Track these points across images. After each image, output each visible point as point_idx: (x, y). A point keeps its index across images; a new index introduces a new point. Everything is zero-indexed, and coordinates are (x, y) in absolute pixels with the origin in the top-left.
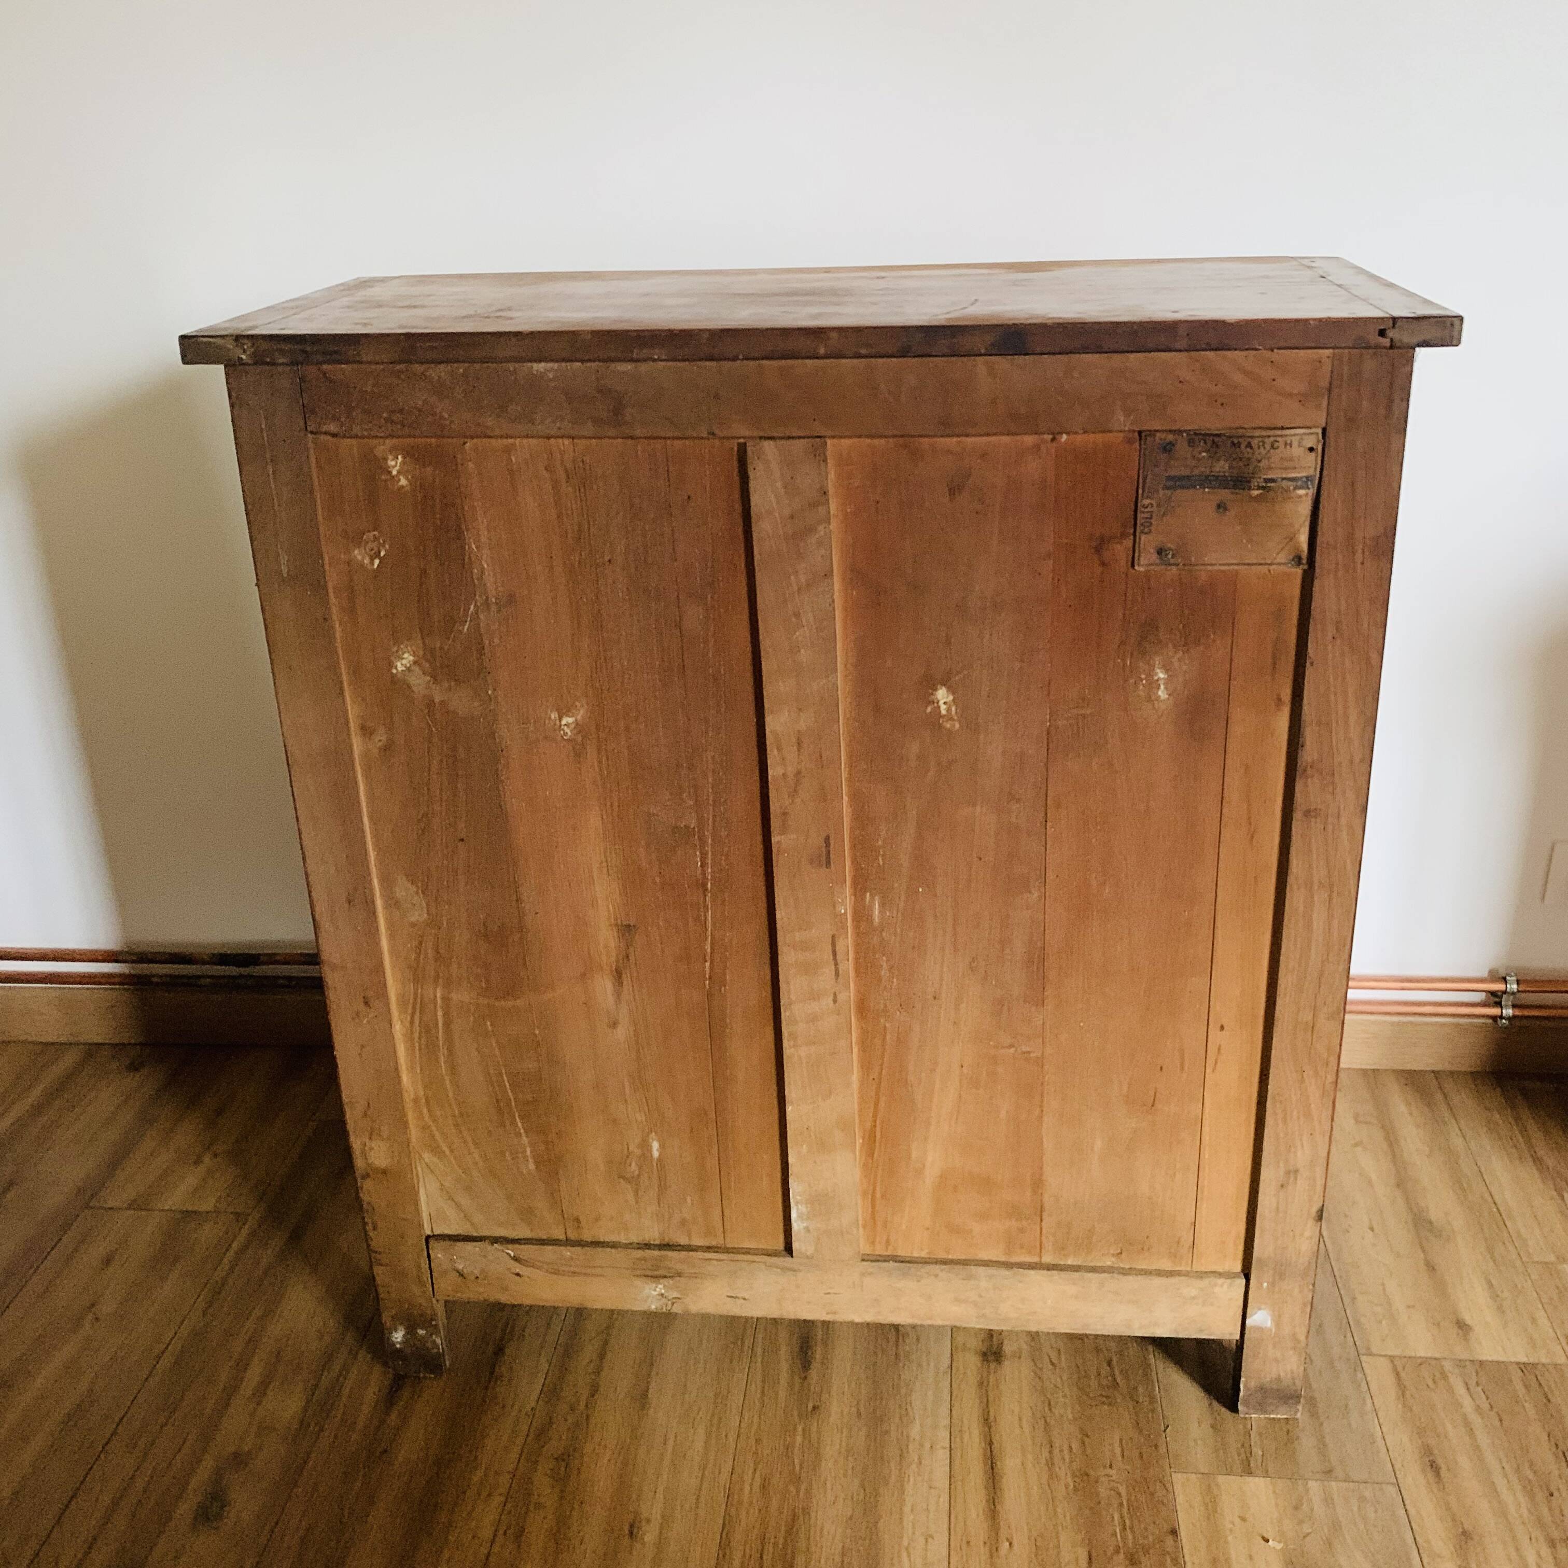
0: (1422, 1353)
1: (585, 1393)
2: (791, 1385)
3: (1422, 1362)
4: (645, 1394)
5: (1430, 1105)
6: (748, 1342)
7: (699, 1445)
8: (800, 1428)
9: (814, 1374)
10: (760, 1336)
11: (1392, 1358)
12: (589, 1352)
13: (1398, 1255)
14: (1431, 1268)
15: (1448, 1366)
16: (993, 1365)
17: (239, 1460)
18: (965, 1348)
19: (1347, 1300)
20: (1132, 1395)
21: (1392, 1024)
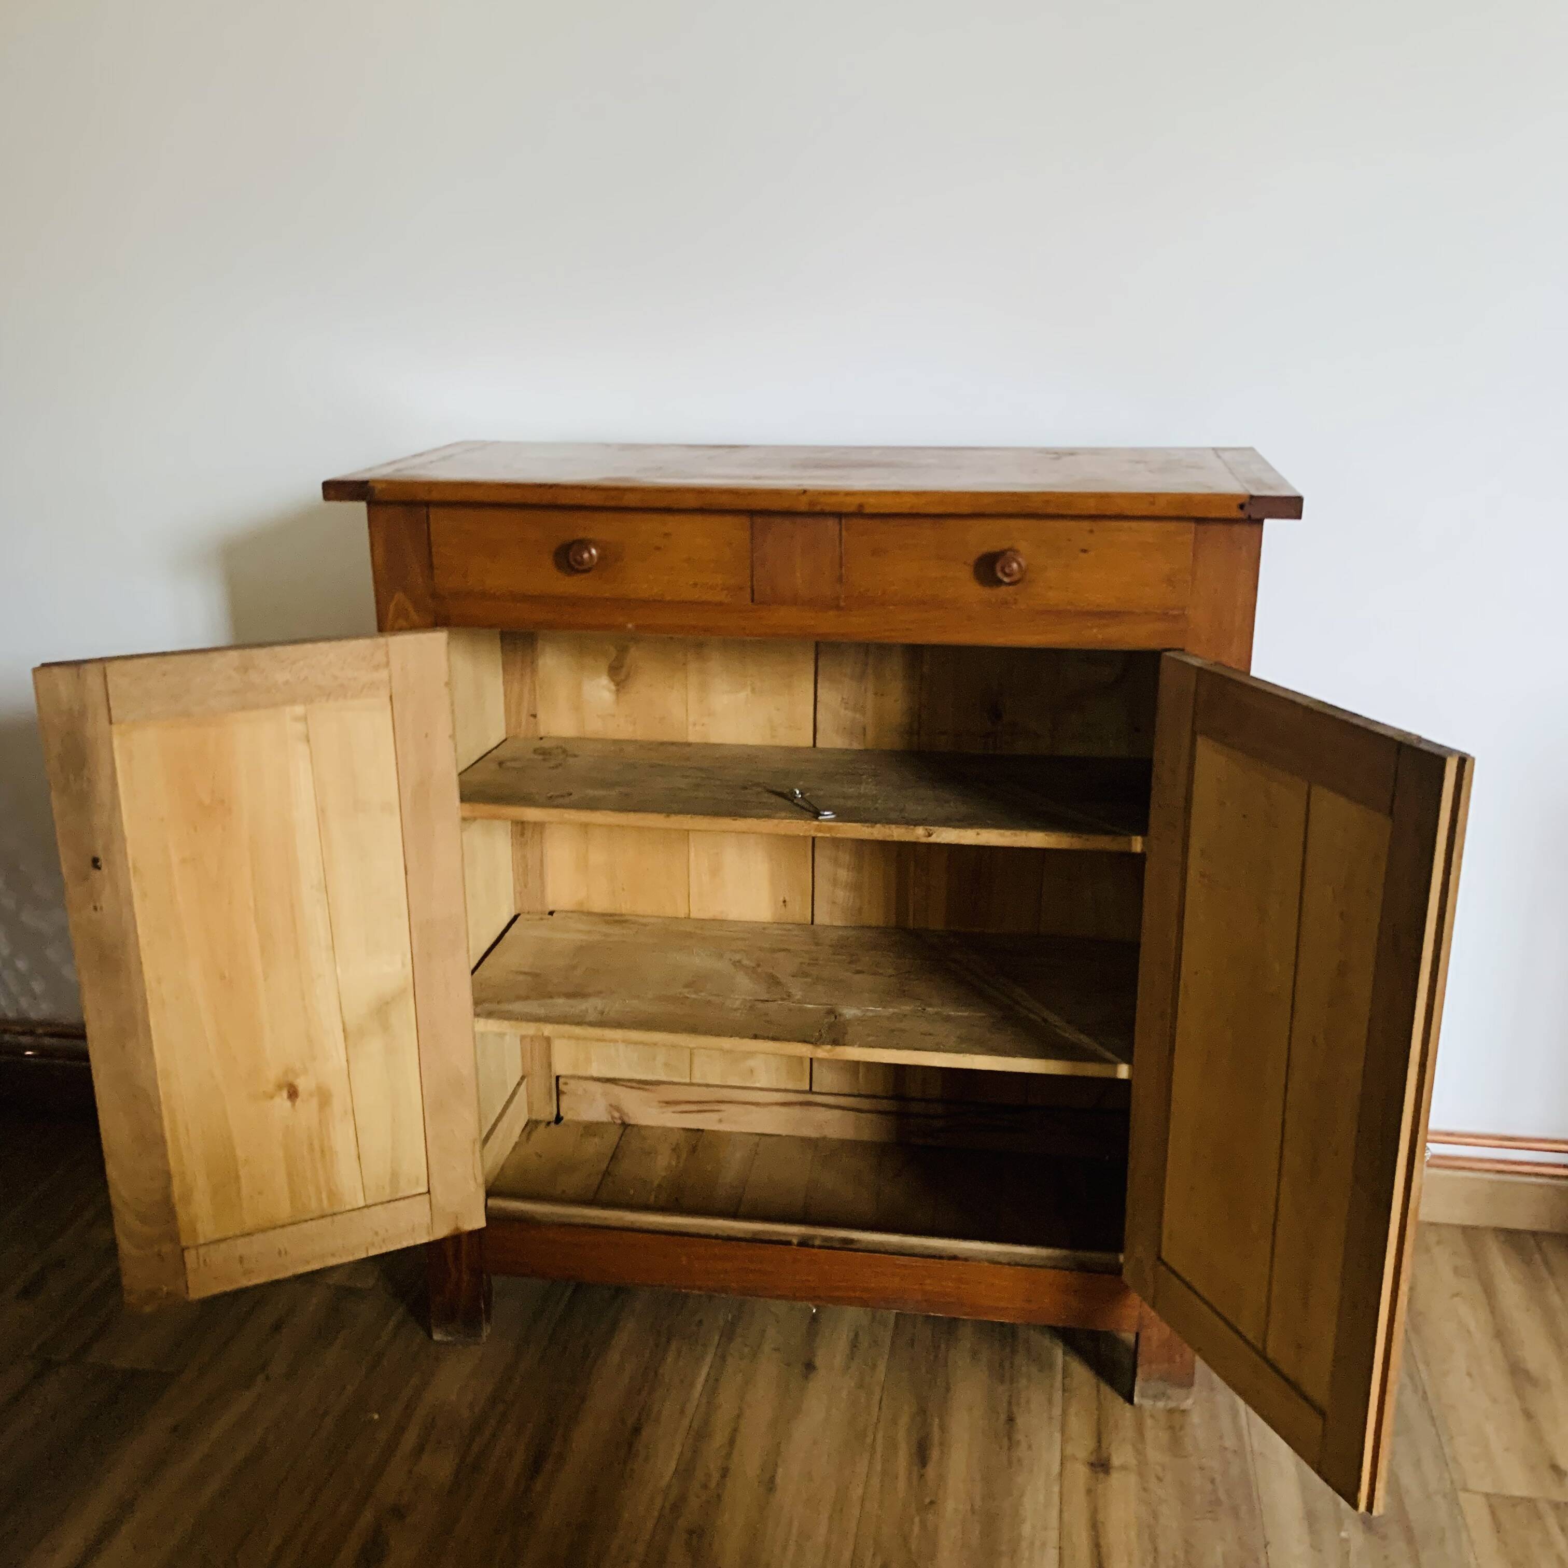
0: (1517, 1492)
1: (716, 1476)
2: (909, 1479)
3: (1515, 1502)
4: (772, 1479)
5: (1528, 1262)
6: (869, 1440)
7: (823, 1530)
8: (917, 1520)
9: (931, 1471)
10: (880, 1435)
11: (1487, 1495)
12: (719, 1438)
13: (1495, 1401)
14: (1528, 1415)
15: (1544, 1507)
16: (1101, 1475)
17: (398, 1512)
18: (1075, 1458)
19: (1444, 1439)
20: (1235, 1511)
21: (1491, 1182)
